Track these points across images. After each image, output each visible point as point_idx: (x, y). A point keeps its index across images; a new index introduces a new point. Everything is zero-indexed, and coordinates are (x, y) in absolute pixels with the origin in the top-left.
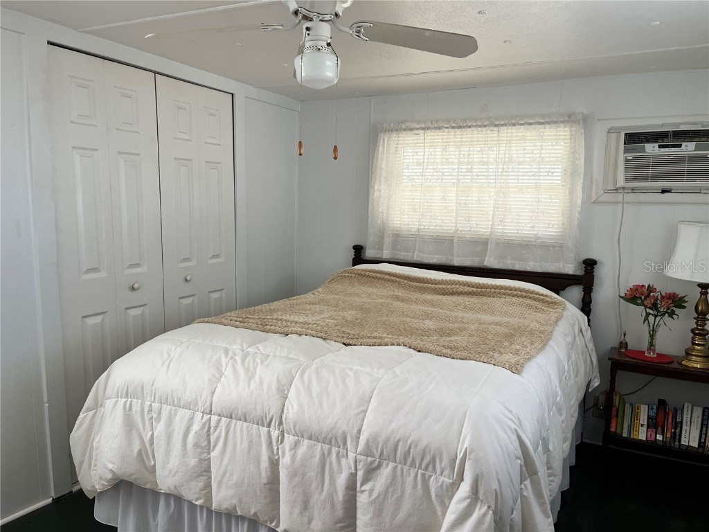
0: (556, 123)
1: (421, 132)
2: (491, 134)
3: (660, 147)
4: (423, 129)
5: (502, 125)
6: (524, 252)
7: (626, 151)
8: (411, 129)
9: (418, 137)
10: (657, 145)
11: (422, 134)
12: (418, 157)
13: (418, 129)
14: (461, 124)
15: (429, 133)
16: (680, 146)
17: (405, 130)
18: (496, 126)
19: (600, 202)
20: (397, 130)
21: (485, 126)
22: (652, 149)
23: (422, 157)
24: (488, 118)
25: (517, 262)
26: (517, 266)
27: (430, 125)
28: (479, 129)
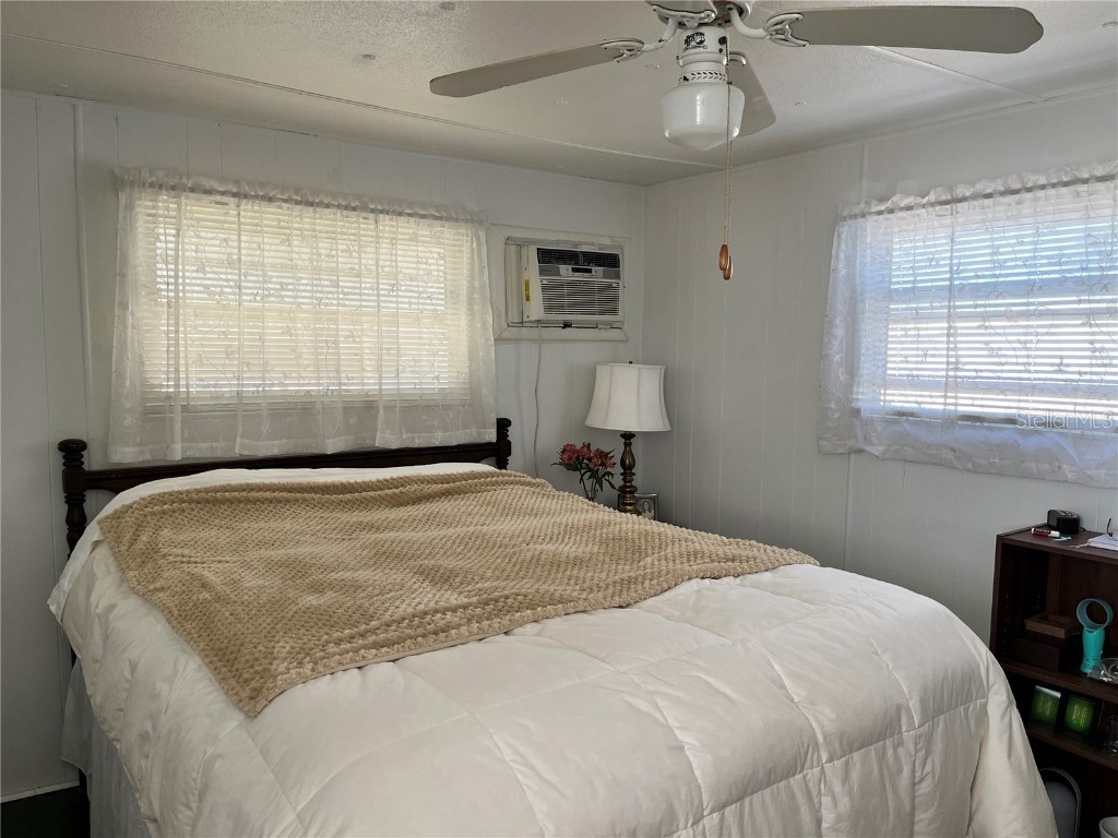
0: (457, 220)
1: (232, 201)
2: (364, 225)
3: (574, 270)
4: (235, 195)
5: (382, 212)
6: (425, 417)
7: (542, 272)
8: (209, 192)
9: (222, 209)
10: (570, 267)
11: (233, 205)
12: (229, 250)
13: (223, 193)
14: (311, 199)
15: (246, 205)
16: (589, 271)
17: (192, 190)
18: (372, 211)
19: (505, 340)
20: (173, 188)
21: (354, 209)
22: (565, 271)
23: (236, 251)
24: (359, 197)
25: (415, 435)
26: (417, 441)
27: (246, 188)
28: (345, 212)
